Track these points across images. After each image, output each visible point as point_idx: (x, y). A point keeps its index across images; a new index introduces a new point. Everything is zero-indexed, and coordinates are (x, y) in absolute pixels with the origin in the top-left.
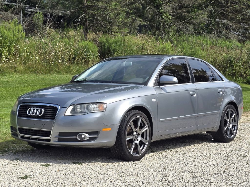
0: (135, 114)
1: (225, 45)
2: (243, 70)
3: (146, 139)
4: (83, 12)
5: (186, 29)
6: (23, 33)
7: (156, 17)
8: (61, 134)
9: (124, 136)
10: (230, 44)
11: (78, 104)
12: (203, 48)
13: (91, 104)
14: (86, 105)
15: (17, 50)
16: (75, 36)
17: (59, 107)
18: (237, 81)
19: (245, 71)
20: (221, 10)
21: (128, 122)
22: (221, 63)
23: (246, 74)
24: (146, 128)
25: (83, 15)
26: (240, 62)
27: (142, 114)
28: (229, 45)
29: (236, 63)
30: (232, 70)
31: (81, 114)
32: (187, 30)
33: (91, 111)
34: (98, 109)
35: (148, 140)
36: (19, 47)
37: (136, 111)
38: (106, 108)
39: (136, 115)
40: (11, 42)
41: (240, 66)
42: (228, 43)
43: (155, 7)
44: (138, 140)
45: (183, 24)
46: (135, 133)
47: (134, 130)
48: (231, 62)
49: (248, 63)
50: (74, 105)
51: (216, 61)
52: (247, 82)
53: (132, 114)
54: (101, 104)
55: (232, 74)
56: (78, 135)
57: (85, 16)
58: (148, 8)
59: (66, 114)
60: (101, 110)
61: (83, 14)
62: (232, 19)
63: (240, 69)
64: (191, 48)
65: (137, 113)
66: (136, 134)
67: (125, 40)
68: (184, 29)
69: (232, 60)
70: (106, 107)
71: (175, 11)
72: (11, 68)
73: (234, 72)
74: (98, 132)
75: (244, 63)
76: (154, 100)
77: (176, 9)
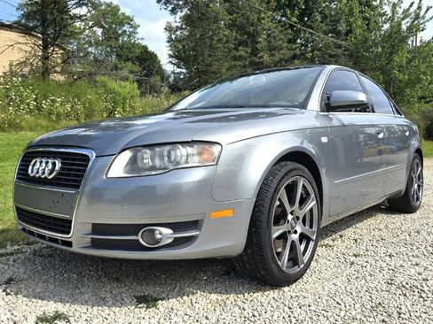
0: (290, 171)
3: (311, 227)
8: (97, 228)
9: (268, 228)
11: (144, 146)
13: (180, 146)
14: (167, 148)
17: (92, 155)
21: (276, 191)
24: (312, 204)
27: (304, 171)
31: (154, 173)
33: (178, 163)
34: (196, 158)
35: (315, 229)
37: (291, 165)
38: (219, 157)
39: (292, 174)
44: (296, 232)
46: (290, 217)
47: (289, 209)
50: (135, 147)
53: (284, 171)
54: (206, 147)
56: (141, 232)
59: (111, 175)
60: (206, 161)
65: (295, 169)
66: (293, 219)
70: (220, 153)
74: (198, 221)
76: (324, 140)
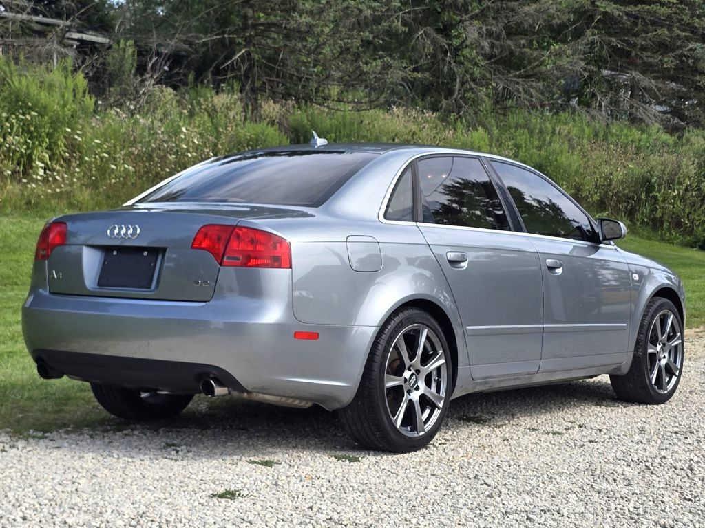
1: (630, 138)
2: (684, 210)
4: (244, 43)
5: (525, 93)
6: (89, 99)
7: (443, 60)
10: (644, 136)
12: (572, 147)
15: (73, 147)
16: (229, 108)
18: (668, 240)
19: (690, 213)
20: (619, 43)
22: (624, 189)
23: (693, 221)
25: (243, 51)
26: (677, 187)
28: (640, 140)
29: (665, 190)
30: (654, 210)
32: (528, 97)
36: (80, 139)
40: (56, 123)
41: (674, 197)
42: (636, 134)
43: (439, 31)
45: (517, 80)
48: (650, 189)
49: (699, 190)
51: (610, 185)
52: (695, 243)
55: (654, 220)
57: (249, 53)
58: (421, 32)
61: (245, 46)
62: (646, 69)
63: (674, 207)
64: (539, 148)
67: (362, 122)
68: (520, 93)
69: (653, 181)
71: (497, 43)
72: (59, 196)
73: (659, 215)
75: (686, 190)
77: (498, 38)
